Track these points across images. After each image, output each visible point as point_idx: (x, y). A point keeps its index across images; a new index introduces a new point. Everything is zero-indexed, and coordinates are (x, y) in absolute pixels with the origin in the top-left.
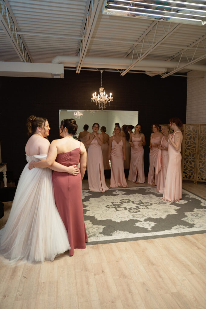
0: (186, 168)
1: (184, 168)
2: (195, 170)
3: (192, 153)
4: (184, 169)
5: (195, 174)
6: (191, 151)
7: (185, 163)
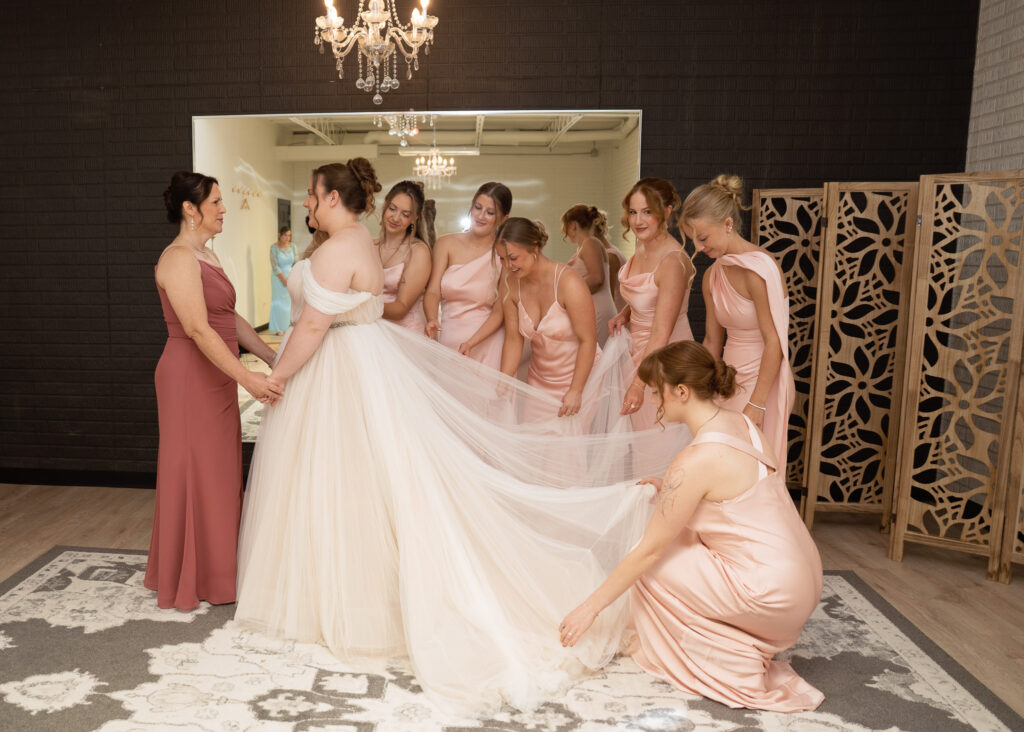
0: (927, 466)
1: (917, 465)
2: (995, 486)
3: (979, 369)
4: (919, 471)
5: (999, 515)
6: (972, 353)
7: (921, 436)
